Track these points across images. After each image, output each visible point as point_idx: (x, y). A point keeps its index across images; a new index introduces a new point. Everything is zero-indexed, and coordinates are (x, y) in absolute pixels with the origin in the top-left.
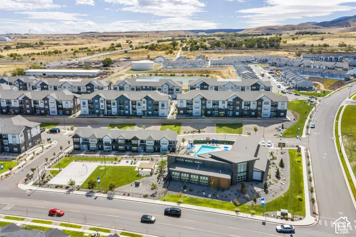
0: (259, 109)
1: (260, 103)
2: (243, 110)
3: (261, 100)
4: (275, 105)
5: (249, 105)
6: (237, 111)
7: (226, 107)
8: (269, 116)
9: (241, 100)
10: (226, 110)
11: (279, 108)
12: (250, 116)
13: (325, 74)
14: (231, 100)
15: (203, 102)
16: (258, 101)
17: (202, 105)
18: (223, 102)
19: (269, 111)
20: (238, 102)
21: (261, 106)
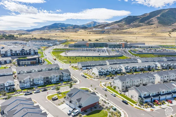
0: (30, 52)
1: (30, 50)
2: (25, 53)
3: (30, 49)
4: (34, 51)
5: (27, 51)
6: (23, 53)
7: (19, 52)
8: (33, 54)
9: (24, 50)
10: (20, 54)
11: (36, 52)
12: (27, 55)
13: (42, 45)
14: (21, 50)
15: (11, 51)
16: (29, 50)
17: (11, 52)
18: (18, 51)
19: (33, 53)
20: (23, 51)
21: (30, 51)
